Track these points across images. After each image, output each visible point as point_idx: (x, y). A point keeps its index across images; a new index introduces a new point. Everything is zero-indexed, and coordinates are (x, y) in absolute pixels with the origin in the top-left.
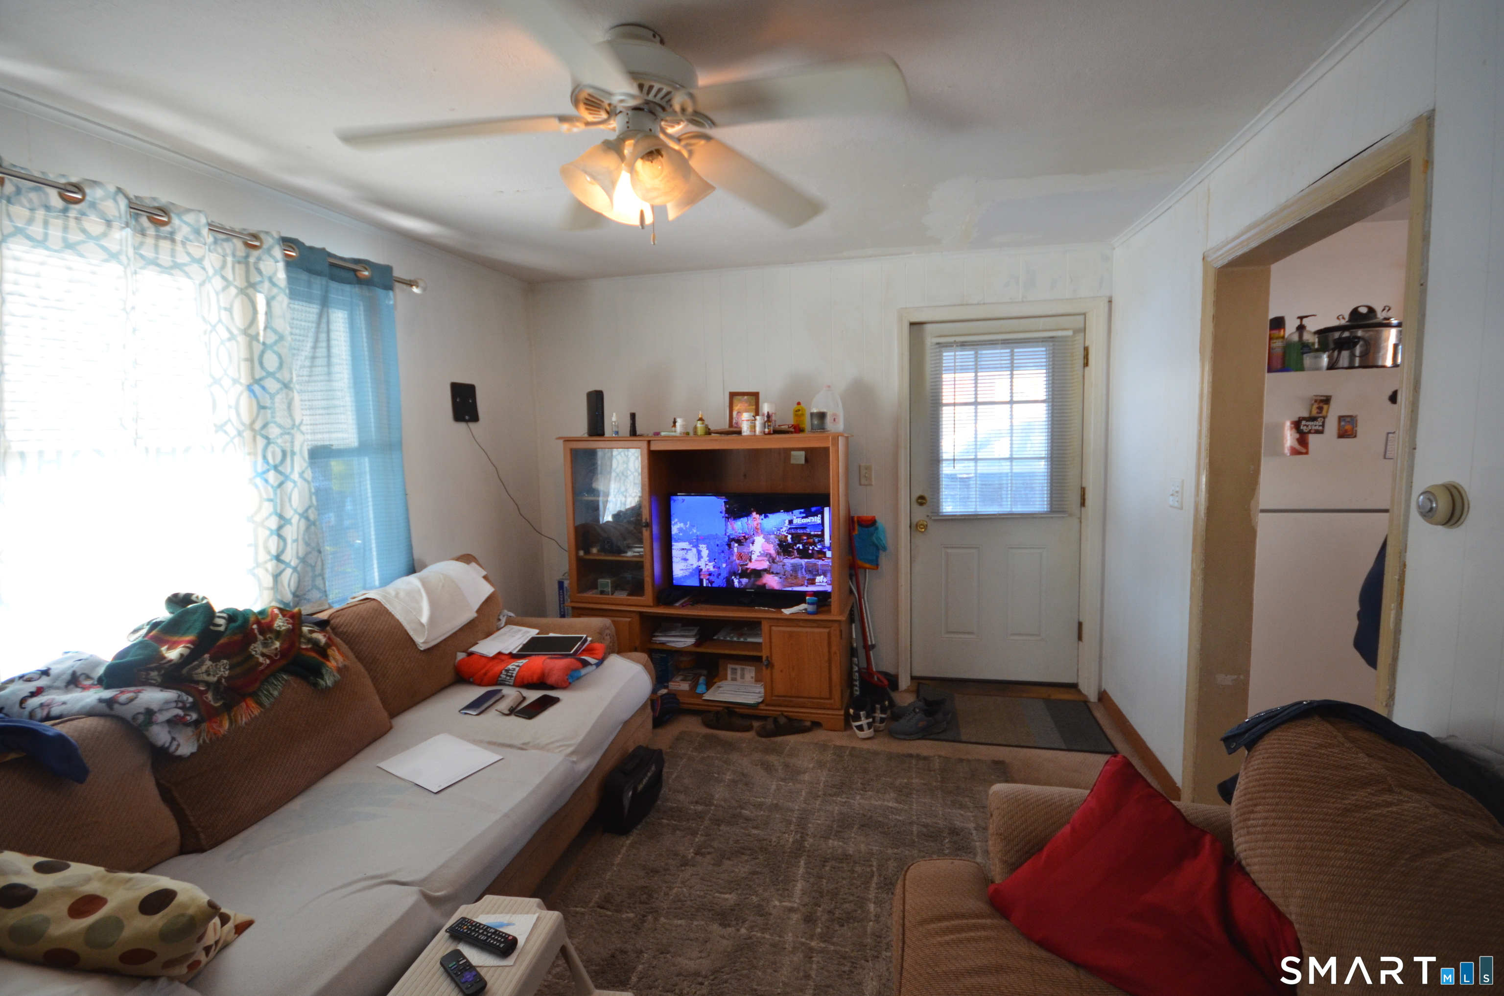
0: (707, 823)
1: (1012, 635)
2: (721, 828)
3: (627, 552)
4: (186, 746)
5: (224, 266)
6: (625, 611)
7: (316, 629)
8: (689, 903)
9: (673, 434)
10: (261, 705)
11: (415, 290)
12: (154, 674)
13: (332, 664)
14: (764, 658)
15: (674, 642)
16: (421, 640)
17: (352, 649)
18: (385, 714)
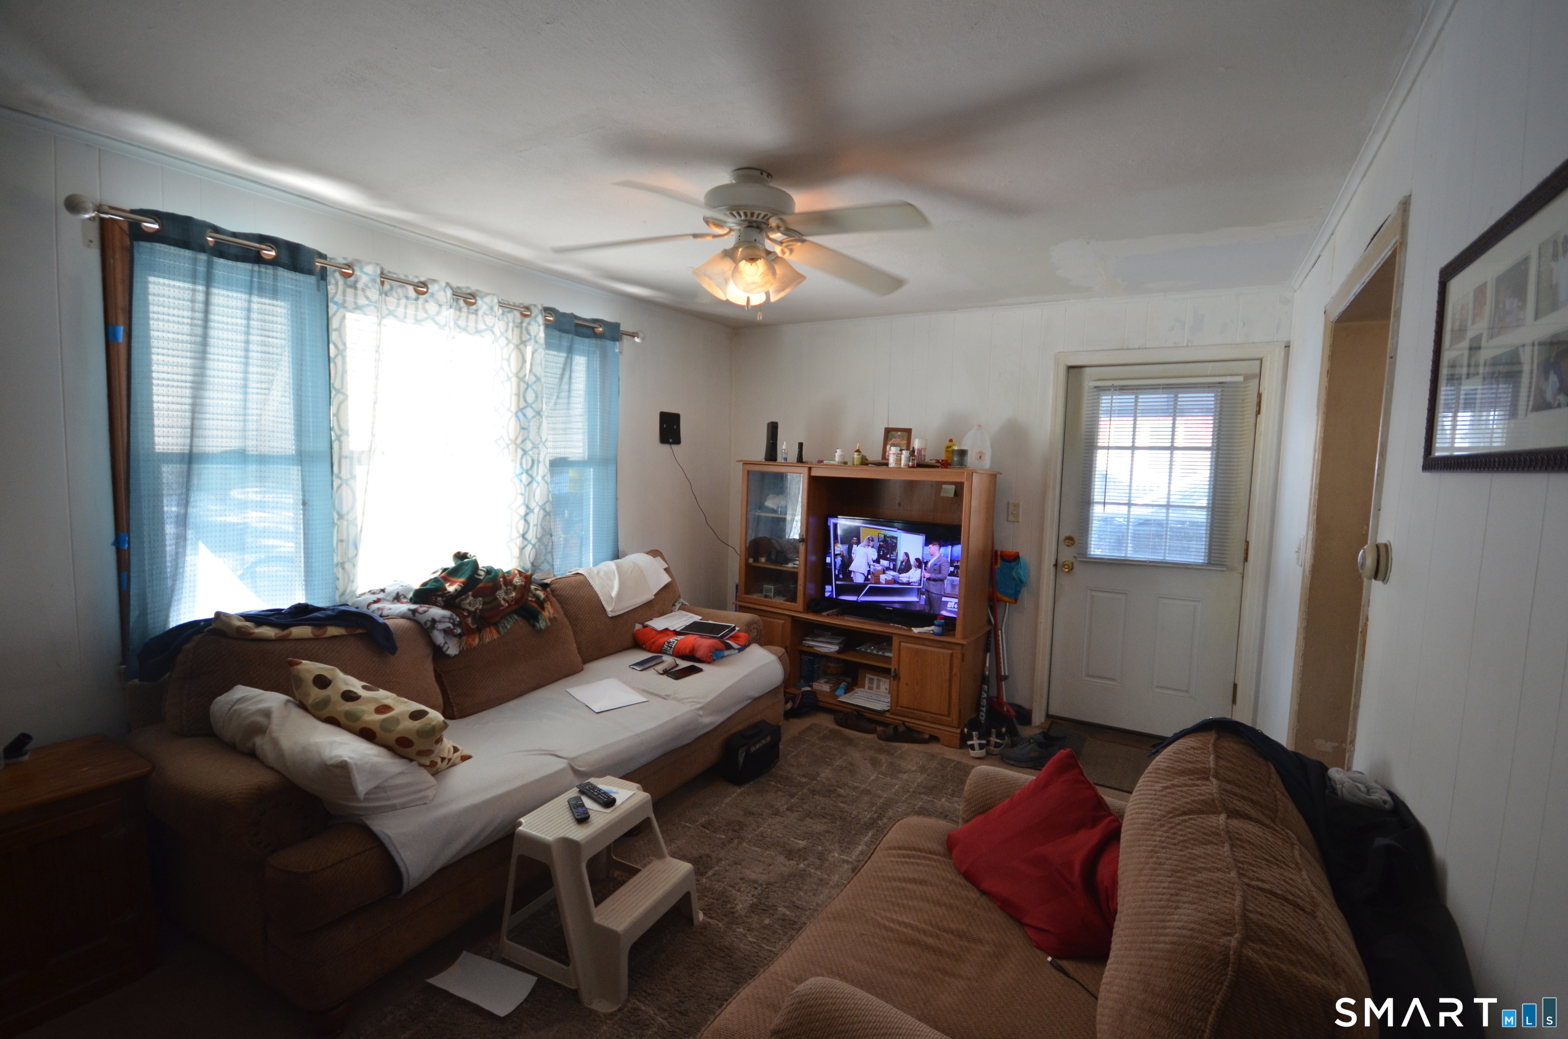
0: (805, 791)
1: (1158, 687)
2: (815, 797)
3: (787, 564)
4: (452, 649)
5: (507, 330)
6: (780, 614)
7: (540, 588)
8: (768, 839)
9: (832, 462)
10: (499, 632)
11: (636, 339)
12: (440, 599)
13: (546, 614)
14: (893, 671)
15: (820, 647)
16: (611, 609)
17: (562, 607)
18: (579, 659)
